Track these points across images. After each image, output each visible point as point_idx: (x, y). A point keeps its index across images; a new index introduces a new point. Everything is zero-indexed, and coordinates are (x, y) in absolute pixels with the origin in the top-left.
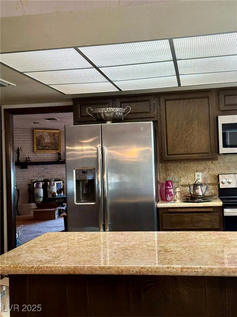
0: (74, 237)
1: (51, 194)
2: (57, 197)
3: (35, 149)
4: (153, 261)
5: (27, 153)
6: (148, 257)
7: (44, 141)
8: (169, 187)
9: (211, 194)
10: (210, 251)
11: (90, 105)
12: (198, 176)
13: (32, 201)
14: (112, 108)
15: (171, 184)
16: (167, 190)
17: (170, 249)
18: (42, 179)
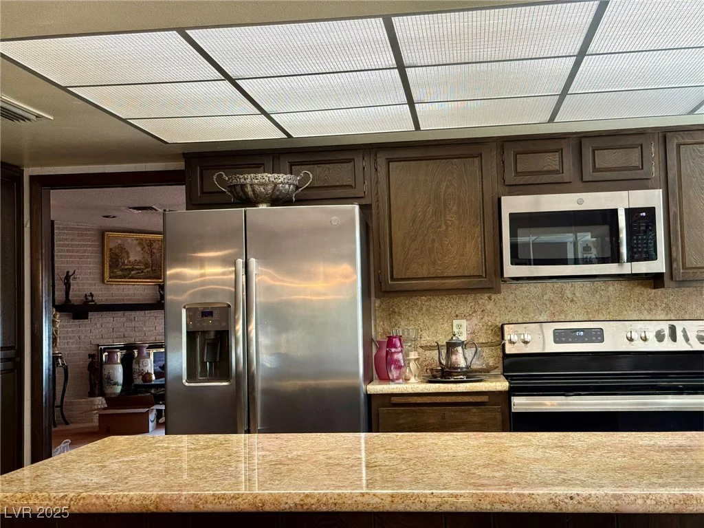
0: (168, 443)
1: (141, 377)
2: (153, 383)
3: (107, 275)
4: (334, 483)
5: (87, 284)
6: (325, 476)
7: (128, 257)
8: (393, 350)
9: (486, 365)
10: (459, 465)
11: (223, 168)
12: (459, 326)
13: (97, 392)
14: (270, 175)
15: (399, 344)
16: (389, 357)
17: (375, 462)
18: (122, 344)
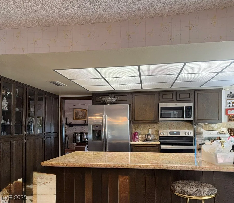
0: (88, 153)
1: (84, 139)
2: (86, 141)
3: (75, 118)
4: (122, 162)
5: (71, 120)
7: (79, 114)
8: (136, 135)
9: (155, 139)
10: (148, 159)
11: (100, 96)
12: (150, 131)
13: (75, 142)
14: (110, 98)
18: (80, 132)
